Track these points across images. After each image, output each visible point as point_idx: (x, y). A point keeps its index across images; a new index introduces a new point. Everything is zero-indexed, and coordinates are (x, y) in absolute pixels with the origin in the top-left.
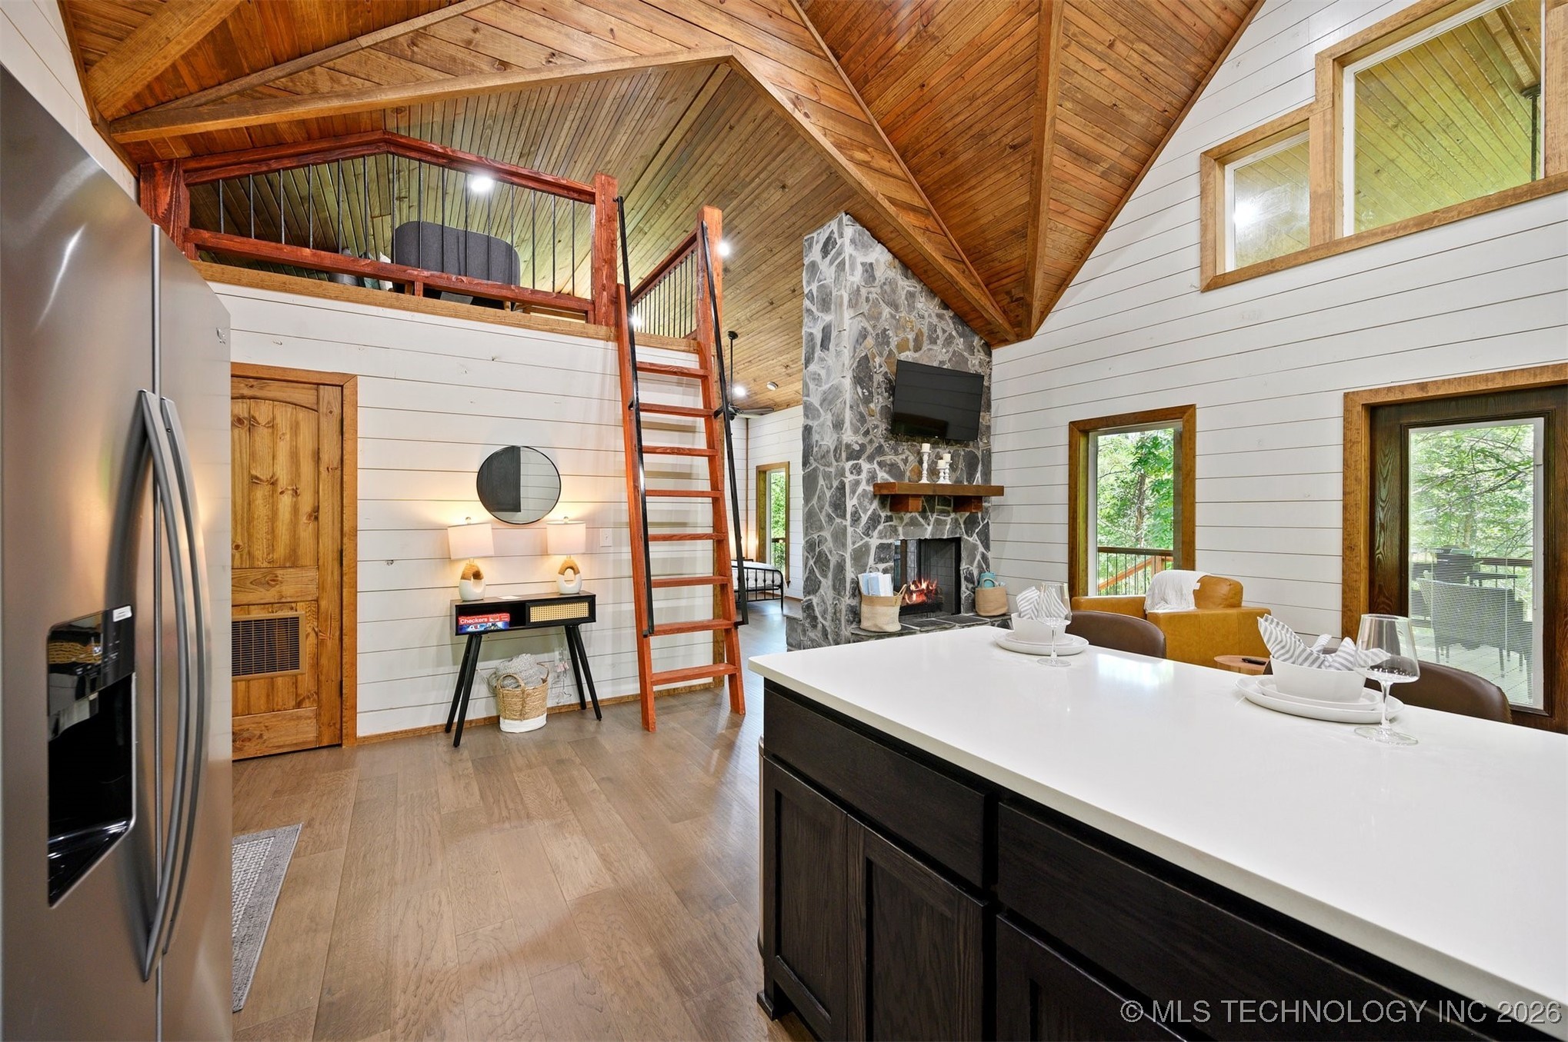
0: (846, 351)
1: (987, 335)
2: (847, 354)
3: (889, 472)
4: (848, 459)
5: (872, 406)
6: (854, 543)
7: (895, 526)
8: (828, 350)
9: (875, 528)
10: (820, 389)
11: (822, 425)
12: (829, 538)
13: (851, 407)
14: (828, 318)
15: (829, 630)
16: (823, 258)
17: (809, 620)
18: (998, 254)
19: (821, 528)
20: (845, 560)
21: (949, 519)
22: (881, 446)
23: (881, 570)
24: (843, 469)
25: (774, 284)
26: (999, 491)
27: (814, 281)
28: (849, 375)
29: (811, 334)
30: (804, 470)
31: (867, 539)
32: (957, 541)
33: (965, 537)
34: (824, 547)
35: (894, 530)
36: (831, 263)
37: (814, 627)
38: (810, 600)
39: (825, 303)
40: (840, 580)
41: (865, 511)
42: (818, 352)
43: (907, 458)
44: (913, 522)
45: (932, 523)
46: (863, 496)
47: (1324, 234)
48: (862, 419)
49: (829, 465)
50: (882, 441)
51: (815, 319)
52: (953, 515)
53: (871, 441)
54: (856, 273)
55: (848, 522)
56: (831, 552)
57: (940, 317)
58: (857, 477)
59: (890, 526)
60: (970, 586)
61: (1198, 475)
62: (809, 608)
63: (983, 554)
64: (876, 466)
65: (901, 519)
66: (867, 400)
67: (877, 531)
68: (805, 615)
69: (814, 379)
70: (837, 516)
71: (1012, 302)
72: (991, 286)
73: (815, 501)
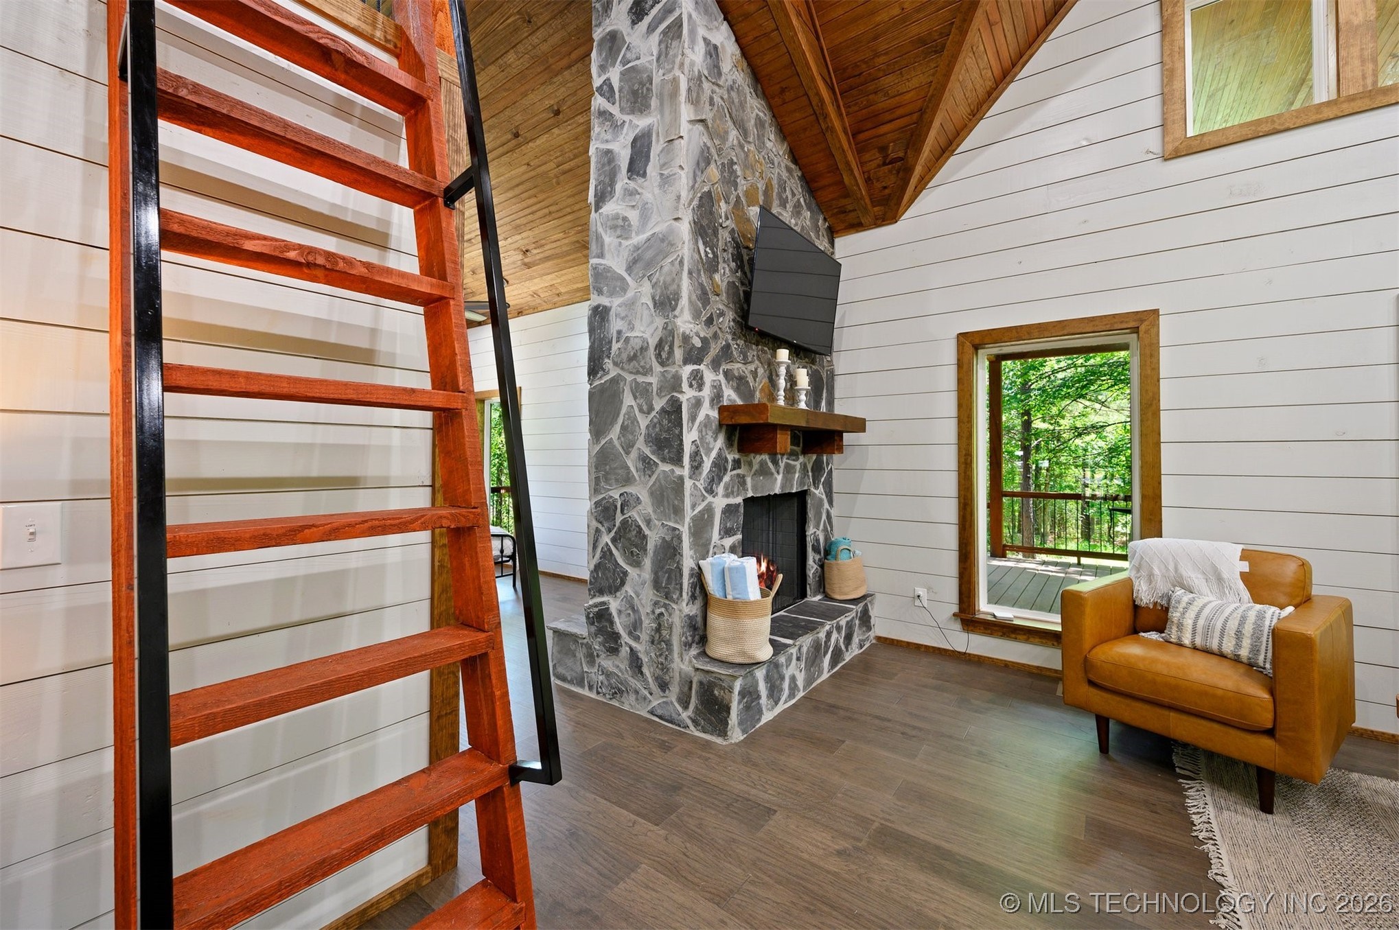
0: (683, 174)
1: (833, 215)
2: (683, 182)
3: (737, 390)
4: (686, 361)
5: (717, 277)
6: (693, 507)
7: (744, 476)
8: (644, 175)
9: (720, 479)
10: (625, 243)
11: (631, 305)
12: (644, 496)
13: (690, 273)
14: (642, 122)
15: (645, 659)
16: (634, 23)
17: (600, 639)
18: (887, 81)
19: (628, 480)
20: (679, 538)
21: (797, 464)
22: (728, 346)
23: (727, 548)
24: (677, 379)
25: (525, 95)
26: (859, 425)
27: (613, 65)
28: (687, 217)
29: (609, 152)
30: (591, 382)
31: (710, 498)
32: (802, 496)
33: (812, 489)
34: (634, 514)
35: (741, 480)
36: (651, 29)
37: (614, 651)
38: (603, 603)
39: (638, 98)
40: (670, 571)
41: (709, 450)
42: (622, 182)
43: (756, 369)
44: (763, 471)
45: (781, 470)
46: (706, 426)
47: (1364, 77)
48: (704, 297)
49: (647, 371)
50: (730, 337)
51: (617, 127)
52: (801, 459)
53: (715, 336)
54: (696, 49)
55: (686, 471)
56: (648, 522)
57: (789, 170)
58: (697, 394)
59: (738, 475)
60: (817, 557)
61: (1162, 406)
62: (601, 618)
63: (828, 510)
64: (721, 377)
65: (750, 464)
66: (711, 267)
67: (722, 484)
68: (593, 629)
69: (614, 227)
70: (664, 460)
71: (885, 164)
72: (861, 137)
73: (614, 434)
